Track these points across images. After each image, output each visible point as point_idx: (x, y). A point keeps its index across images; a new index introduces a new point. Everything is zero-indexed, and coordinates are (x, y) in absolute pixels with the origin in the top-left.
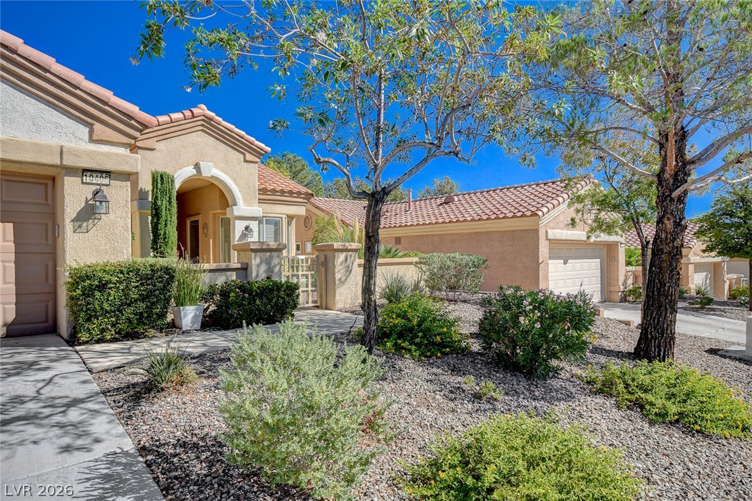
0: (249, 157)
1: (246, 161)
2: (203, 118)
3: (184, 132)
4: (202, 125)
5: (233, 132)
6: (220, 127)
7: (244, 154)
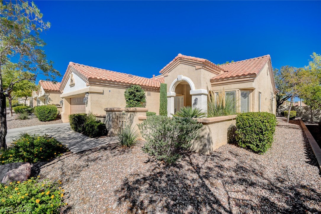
0: (197, 67)
1: (196, 69)
2: (179, 58)
3: (175, 66)
4: (180, 61)
5: (189, 59)
6: (185, 59)
7: (195, 66)
